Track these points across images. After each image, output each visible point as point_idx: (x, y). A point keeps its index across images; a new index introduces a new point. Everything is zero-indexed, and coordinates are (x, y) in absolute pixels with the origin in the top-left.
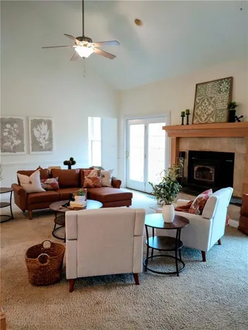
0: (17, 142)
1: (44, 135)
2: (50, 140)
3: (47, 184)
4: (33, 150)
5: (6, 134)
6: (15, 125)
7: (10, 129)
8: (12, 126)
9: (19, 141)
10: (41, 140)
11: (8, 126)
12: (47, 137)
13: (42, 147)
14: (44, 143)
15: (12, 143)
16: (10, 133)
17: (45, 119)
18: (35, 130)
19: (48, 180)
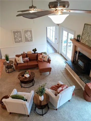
0: (20, 39)
1: (29, 36)
2: (32, 37)
3: (25, 60)
4: (25, 42)
5: (16, 37)
6: (19, 33)
7: (17, 35)
8: (18, 34)
9: (21, 39)
10: (28, 38)
11: (16, 34)
12: (30, 36)
13: (29, 40)
14: (29, 39)
15: (18, 39)
16: (17, 36)
17: (29, 30)
18: (25, 34)
19: (25, 58)
